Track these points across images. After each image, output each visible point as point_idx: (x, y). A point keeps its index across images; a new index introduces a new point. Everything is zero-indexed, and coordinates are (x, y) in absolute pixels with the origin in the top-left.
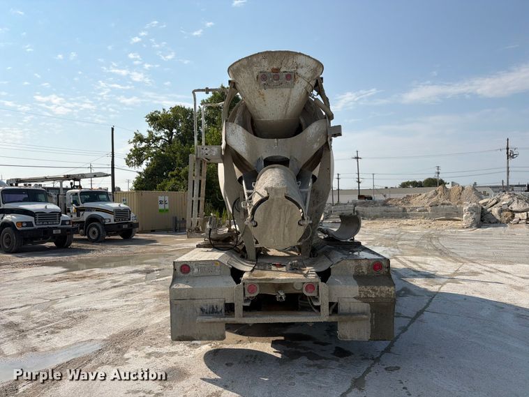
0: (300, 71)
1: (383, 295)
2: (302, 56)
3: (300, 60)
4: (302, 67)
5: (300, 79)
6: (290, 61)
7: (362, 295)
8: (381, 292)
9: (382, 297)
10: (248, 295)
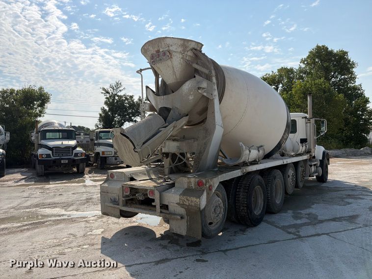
0: (171, 48)
1: (193, 204)
2: (168, 39)
3: (168, 41)
4: (172, 46)
5: (174, 53)
6: (163, 43)
7: (181, 203)
8: (192, 201)
9: (192, 206)
10: (125, 194)
